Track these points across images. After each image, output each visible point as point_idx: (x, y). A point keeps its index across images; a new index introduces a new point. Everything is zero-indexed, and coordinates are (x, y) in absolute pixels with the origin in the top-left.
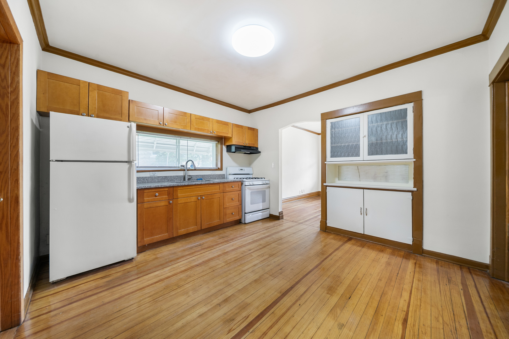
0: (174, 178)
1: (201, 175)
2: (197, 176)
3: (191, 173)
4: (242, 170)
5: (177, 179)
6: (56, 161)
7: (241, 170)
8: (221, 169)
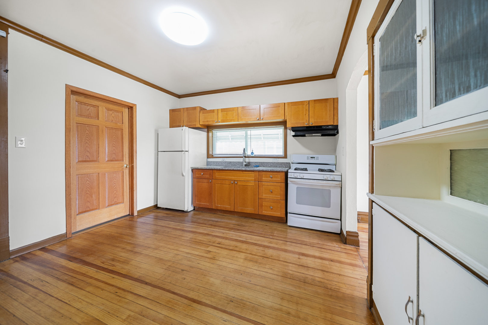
0: (236, 164)
1: (260, 162)
2: (256, 162)
3: (252, 160)
4: (314, 158)
5: (238, 164)
6: (161, 151)
7: (311, 158)
8: (285, 156)
